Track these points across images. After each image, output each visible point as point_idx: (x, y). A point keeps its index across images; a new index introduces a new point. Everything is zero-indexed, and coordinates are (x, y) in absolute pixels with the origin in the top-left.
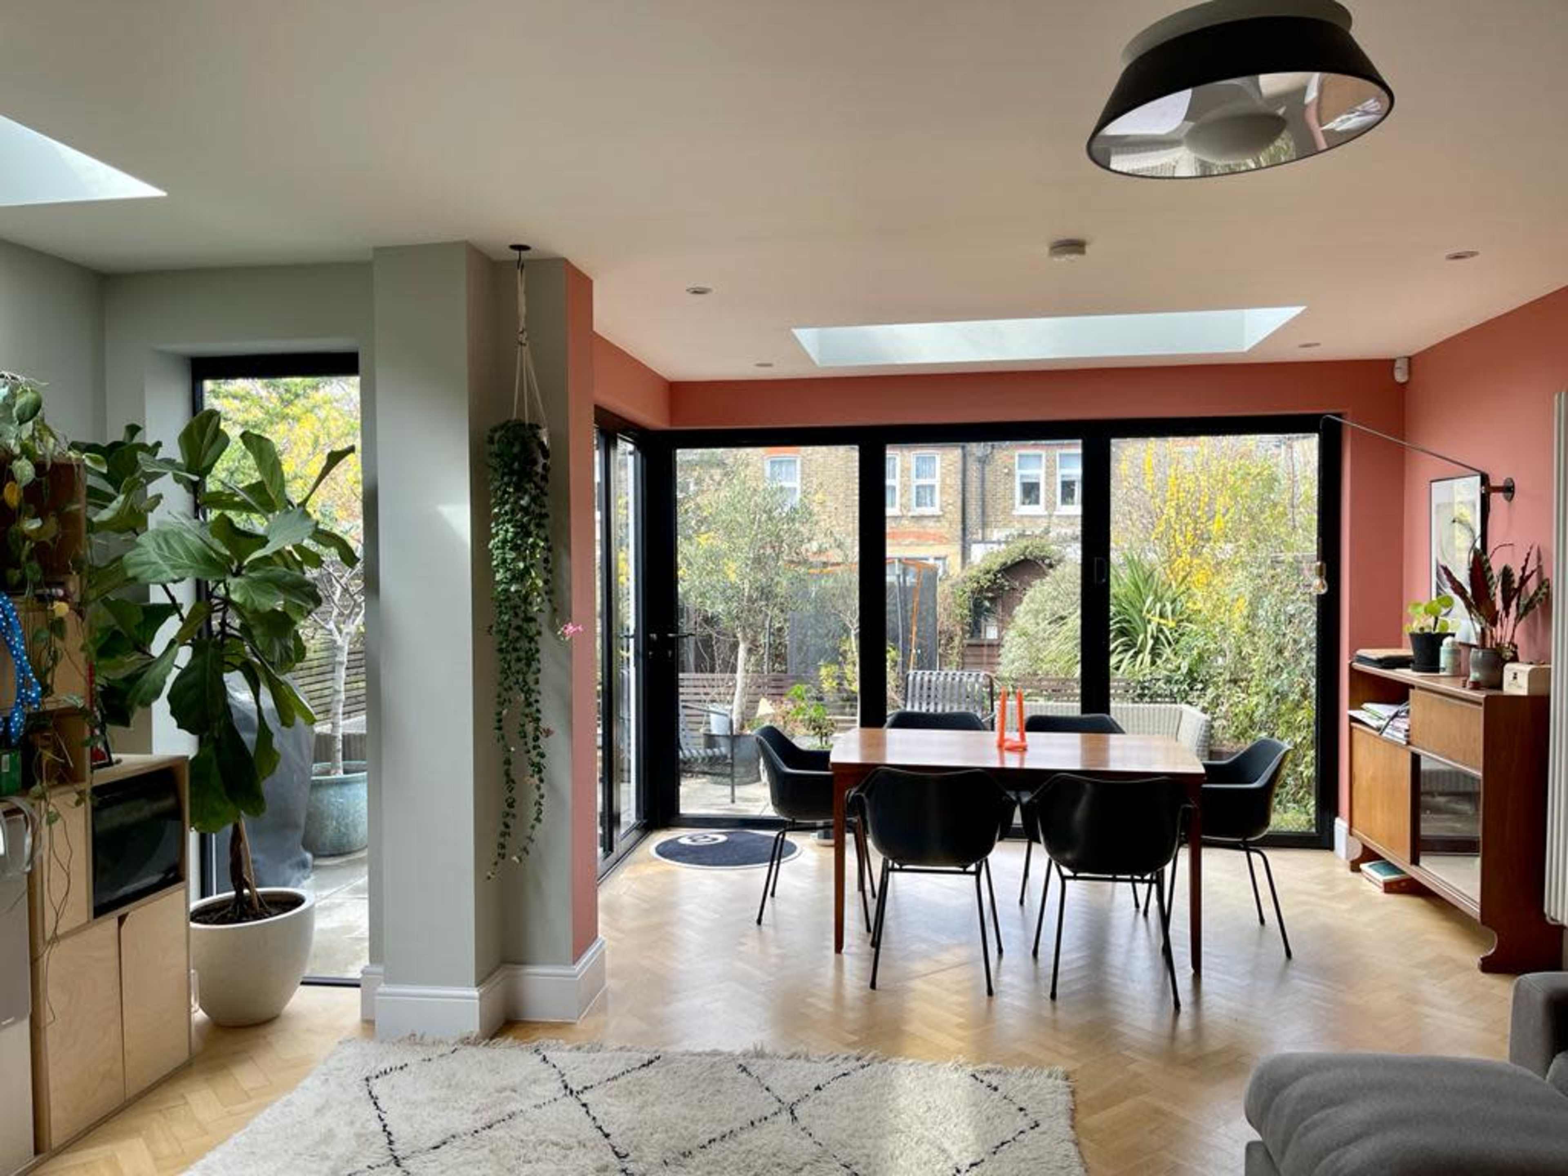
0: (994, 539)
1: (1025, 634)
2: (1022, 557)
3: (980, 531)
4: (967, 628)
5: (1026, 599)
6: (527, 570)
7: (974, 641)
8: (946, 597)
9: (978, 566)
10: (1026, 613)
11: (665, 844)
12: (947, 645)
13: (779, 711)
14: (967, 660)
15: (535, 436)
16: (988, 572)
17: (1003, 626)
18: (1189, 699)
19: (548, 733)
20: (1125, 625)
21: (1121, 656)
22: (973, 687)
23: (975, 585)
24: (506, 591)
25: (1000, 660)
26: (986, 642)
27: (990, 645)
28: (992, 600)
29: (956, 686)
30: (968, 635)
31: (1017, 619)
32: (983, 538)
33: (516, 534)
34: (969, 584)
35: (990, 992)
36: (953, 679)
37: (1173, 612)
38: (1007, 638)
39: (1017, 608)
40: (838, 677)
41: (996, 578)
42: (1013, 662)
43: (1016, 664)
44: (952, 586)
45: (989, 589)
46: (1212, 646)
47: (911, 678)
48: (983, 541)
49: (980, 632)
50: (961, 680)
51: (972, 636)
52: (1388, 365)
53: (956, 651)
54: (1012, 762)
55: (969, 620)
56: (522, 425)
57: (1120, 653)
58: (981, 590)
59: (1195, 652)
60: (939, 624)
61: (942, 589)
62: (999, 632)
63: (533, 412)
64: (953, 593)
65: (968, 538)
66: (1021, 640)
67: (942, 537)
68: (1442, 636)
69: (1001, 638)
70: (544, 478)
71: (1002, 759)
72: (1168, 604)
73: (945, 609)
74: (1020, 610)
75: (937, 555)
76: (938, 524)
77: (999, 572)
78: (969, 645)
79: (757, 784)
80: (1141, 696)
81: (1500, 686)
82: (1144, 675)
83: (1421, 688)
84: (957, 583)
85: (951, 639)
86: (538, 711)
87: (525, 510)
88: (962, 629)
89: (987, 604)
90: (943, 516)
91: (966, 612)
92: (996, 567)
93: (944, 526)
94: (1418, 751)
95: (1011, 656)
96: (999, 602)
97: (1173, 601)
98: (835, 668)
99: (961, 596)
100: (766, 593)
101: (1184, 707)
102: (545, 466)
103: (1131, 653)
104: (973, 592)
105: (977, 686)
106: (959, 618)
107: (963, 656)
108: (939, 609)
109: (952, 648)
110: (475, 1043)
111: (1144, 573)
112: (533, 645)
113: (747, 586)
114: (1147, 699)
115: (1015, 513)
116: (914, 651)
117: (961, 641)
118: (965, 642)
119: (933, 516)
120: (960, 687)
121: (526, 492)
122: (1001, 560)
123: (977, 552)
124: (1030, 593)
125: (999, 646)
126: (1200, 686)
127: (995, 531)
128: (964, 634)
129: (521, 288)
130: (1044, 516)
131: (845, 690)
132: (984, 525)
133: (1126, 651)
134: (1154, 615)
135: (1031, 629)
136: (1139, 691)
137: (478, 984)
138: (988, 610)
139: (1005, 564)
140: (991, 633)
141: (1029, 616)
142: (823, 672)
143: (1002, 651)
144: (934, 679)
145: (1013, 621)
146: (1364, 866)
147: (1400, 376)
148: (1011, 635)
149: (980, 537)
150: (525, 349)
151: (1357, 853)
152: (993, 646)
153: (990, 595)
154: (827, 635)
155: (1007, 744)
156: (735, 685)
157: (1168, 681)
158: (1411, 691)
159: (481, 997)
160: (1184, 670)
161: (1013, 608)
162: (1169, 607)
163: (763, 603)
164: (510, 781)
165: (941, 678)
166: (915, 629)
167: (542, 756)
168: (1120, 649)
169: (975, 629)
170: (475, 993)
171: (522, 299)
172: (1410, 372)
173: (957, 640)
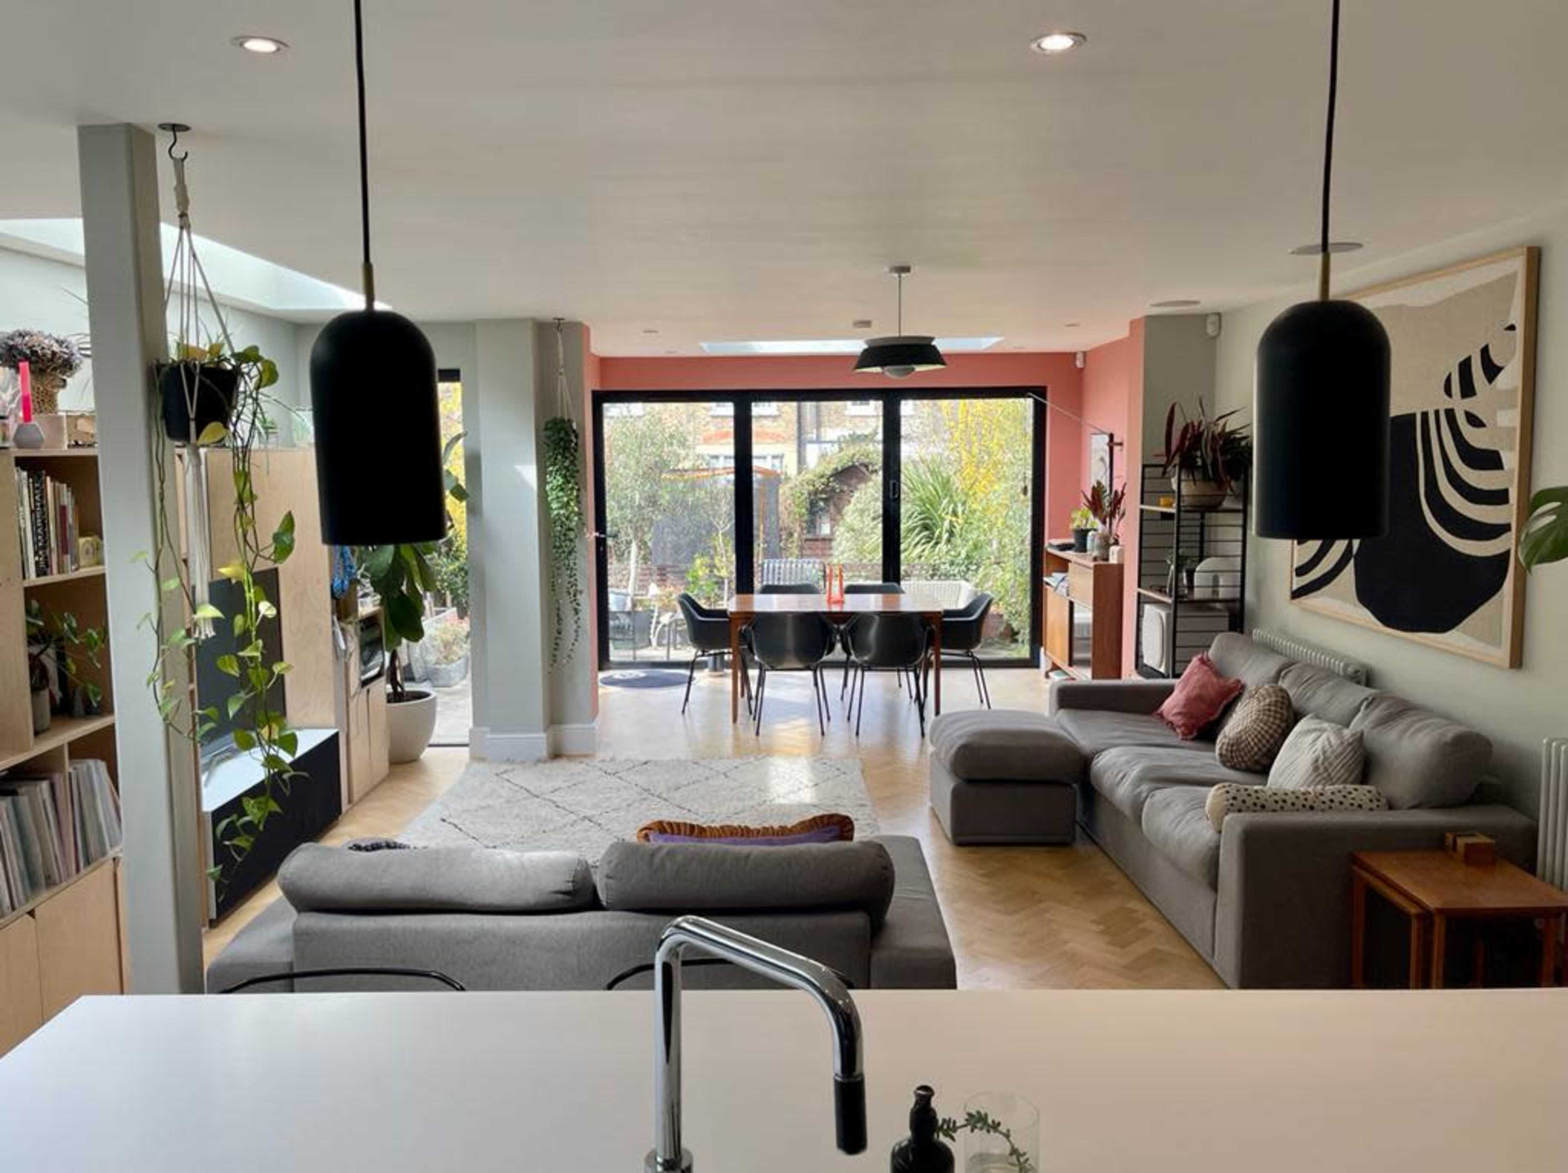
0: (828, 439)
1: (853, 530)
2: (850, 464)
3: (815, 431)
4: (804, 525)
5: (853, 500)
6: (568, 502)
7: (810, 536)
8: (787, 498)
9: (814, 471)
10: (854, 512)
11: (605, 678)
12: (787, 540)
13: (664, 593)
14: (804, 552)
15: (571, 427)
16: (822, 477)
17: (834, 521)
18: (967, 576)
19: (581, 592)
20: (928, 521)
21: (924, 547)
22: (811, 572)
23: (811, 488)
24: (558, 514)
25: (832, 552)
26: (820, 538)
27: (824, 540)
28: (825, 500)
29: (799, 571)
30: (805, 532)
31: (845, 517)
32: (818, 436)
33: (563, 483)
34: (806, 487)
35: (823, 734)
36: (797, 566)
37: (963, 512)
38: (837, 533)
39: (846, 508)
40: (710, 566)
41: (829, 482)
42: (843, 553)
43: (845, 555)
44: (791, 488)
45: (823, 491)
46: (982, 538)
47: (765, 566)
48: (818, 441)
49: (815, 527)
50: (802, 567)
51: (809, 532)
52: (1074, 355)
53: (795, 544)
54: (836, 609)
55: (806, 518)
56: (563, 421)
57: (924, 544)
58: (816, 492)
59: (971, 543)
60: (781, 522)
61: (784, 490)
62: (832, 527)
63: (569, 414)
64: (792, 495)
65: (803, 438)
66: (848, 535)
67: (779, 436)
68: (1088, 531)
69: (832, 533)
70: (576, 450)
71: (830, 607)
72: (959, 505)
73: (786, 509)
74: (849, 509)
75: (776, 453)
76: (775, 424)
77: (831, 476)
78: (807, 540)
79: (649, 648)
80: (932, 576)
81: (1107, 559)
82: (935, 560)
83: (1075, 563)
84: (796, 486)
85: (791, 535)
86: (576, 580)
87: (567, 468)
88: (800, 526)
89: (822, 504)
90: (780, 416)
91: (804, 510)
92: (828, 473)
93: (780, 426)
94: (1073, 600)
95: (841, 548)
96: (831, 503)
97: (964, 503)
98: (707, 560)
99: (799, 498)
100: (652, 501)
101: (963, 583)
102: (576, 444)
103: (932, 544)
104: (810, 494)
105: (814, 571)
106: (797, 516)
107: (801, 548)
108: (781, 508)
109: (793, 542)
110: (545, 762)
111: (943, 478)
112: (573, 545)
113: (637, 497)
114: (936, 578)
115: (847, 413)
116: (762, 545)
117: (800, 536)
118: (804, 537)
119: (770, 416)
120: (802, 572)
121: (566, 458)
122: (833, 466)
123: (812, 452)
124: (857, 494)
125: (830, 540)
126: (974, 567)
127: (829, 430)
128: (802, 529)
129: (560, 342)
130: (873, 416)
131: (715, 576)
132: (819, 425)
133: (928, 542)
134: (947, 514)
135: (857, 525)
136: (931, 572)
137: (545, 731)
138: (822, 509)
139: (836, 469)
140: (825, 529)
141: (856, 514)
142: (698, 562)
143: (834, 544)
144: (782, 565)
145: (843, 518)
146: (1051, 674)
147: (1079, 364)
148: (841, 530)
149: (814, 436)
150: (563, 377)
151: (1049, 668)
152: (828, 540)
153: (824, 496)
154: (682, 532)
155: (833, 600)
156: (629, 574)
157: (952, 563)
158: (1070, 564)
159: (548, 738)
160: (963, 555)
161: (843, 507)
162: (960, 509)
163: (650, 509)
164: (559, 620)
165: (788, 566)
166: (761, 528)
167: (578, 604)
168: (923, 541)
169: (812, 525)
170: (543, 735)
171: (561, 349)
172: (1085, 361)
173: (796, 535)
